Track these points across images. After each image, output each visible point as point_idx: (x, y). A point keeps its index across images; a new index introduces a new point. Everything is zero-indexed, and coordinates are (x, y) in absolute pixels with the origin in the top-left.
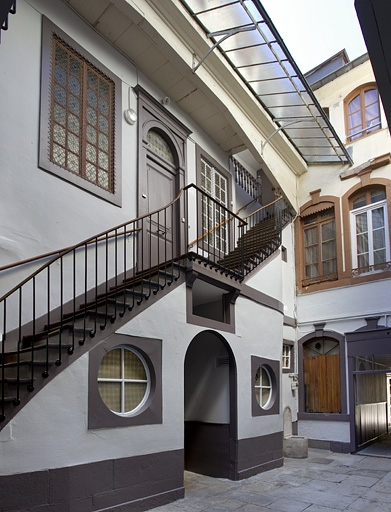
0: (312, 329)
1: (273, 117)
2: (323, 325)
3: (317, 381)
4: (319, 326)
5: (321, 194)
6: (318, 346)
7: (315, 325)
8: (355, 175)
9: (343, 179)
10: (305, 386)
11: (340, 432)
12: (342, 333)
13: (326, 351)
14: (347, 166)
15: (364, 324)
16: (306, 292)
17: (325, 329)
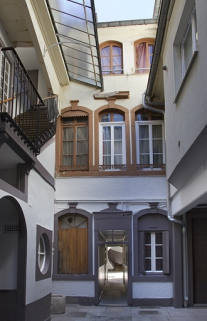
0: (67, 207)
1: (56, 32)
2: (76, 204)
3: (69, 249)
4: (73, 204)
5: (79, 104)
6: (70, 221)
7: (70, 204)
8: (105, 98)
9: (96, 98)
10: (59, 252)
11: (86, 289)
12: (91, 212)
13: (77, 224)
14: (99, 91)
15: (106, 207)
16: (63, 176)
17: (78, 207)
